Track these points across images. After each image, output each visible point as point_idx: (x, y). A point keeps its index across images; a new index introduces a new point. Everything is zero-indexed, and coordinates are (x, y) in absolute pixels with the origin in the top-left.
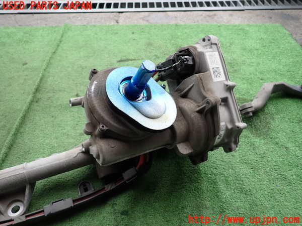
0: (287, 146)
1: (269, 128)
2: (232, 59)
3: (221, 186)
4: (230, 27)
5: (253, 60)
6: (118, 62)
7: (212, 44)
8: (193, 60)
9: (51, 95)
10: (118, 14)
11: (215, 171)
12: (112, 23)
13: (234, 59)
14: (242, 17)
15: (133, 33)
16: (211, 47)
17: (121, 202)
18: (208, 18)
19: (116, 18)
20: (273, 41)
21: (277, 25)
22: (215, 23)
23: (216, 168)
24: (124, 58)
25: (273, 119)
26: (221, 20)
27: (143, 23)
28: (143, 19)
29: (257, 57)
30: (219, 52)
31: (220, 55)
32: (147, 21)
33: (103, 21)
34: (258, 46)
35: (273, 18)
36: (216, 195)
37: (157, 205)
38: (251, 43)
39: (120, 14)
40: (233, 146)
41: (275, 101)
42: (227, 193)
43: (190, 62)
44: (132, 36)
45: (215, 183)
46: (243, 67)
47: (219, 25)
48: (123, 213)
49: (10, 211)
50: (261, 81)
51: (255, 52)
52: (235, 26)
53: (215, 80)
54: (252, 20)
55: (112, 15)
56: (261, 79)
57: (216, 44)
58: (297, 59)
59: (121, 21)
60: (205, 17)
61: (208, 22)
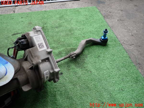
0: (91, 71)
1: (84, 62)
2: (71, 28)
4: (72, 10)
5: (81, 27)
6: (12, 35)
7: (37, 31)
8: (27, 41)
10: (15, 7)
12: (11, 13)
13: (72, 28)
14: (78, 4)
15: (22, 18)
16: (37, 33)
18: (62, 6)
19: (14, 10)
20: (92, 16)
21: (95, 7)
22: (65, 9)
23: (56, 88)
24: (16, 33)
25: (87, 57)
26: (68, 6)
27: (28, 11)
28: (28, 9)
29: (83, 25)
30: (42, 35)
31: (42, 36)
32: (30, 10)
33: (6, 12)
34: (84, 19)
35: (93, 3)
38: (81, 18)
39: (16, 7)
40: (56, 80)
41: (88, 48)
43: (25, 43)
44: (21, 20)
46: (76, 31)
47: (67, 9)
50: (83, 38)
51: (83, 22)
52: (75, 9)
53: (40, 50)
54: (83, 5)
55: (11, 8)
56: (84, 37)
57: (40, 31)
58: (101, 24)
59: (16, 11)
60: (60, 5)
61: (62, 8)
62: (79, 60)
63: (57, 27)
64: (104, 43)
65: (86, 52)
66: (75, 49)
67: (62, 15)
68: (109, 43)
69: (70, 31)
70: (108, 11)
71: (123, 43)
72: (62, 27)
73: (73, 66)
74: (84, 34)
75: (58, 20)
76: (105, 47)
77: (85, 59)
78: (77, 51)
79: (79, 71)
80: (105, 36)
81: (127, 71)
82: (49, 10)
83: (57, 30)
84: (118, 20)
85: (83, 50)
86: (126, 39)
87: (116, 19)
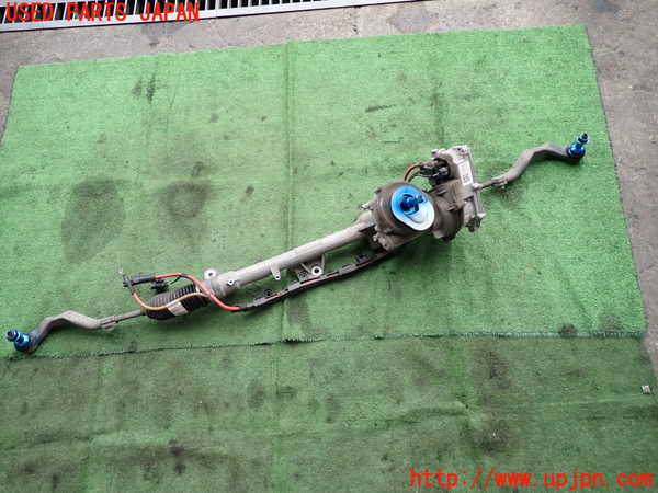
1: (521, 198)
2: (501, 102)
3: (466, 253)
4: (512, 36)
6: (367, 111)
7: (465, 155)
8: (449, 170)
9: (306, 162)
10: (354, 9)
11: (462, 241)
12: (350, 34)
13: (504, 103)
15: (380, 56)
17: (389, 265)
19: (353, 22)
25: (527, 188)
26: (502, 17)
28: (390, 21)
30: (470, 161)
32: (397, 26)
33: (336, 28)
34: (541, 76)
36: (461, 259)
37: (416, 267)
39: (357, 9)
40: (475, 228)
42: (469, 258)
44: (378, 62)
45: (462, 251)
47: (496, 31)
48: (391, 273)
49: (313, 272)
53: (464, 184)
55: (346, 14)
59: (360, 28)
61: (482, 24)
62: (511, 192)
63: (467, 98)
64: (573, 159)
65: (529, 175)
66: (505, 166)
67: (482, 55)
68: (586, 159)
69: (499, 112)
70: (618, 50)
71: (621, 162)
72: (480, 99)
73: (496, 203)
74: (530, 125)
75: (472, 74)
76: (573, 169)
77: (522, 192)
78: (510, 174)
79: (508, 215)
80: (578, 146)
81: (603, 228)
82: (446, 30)
83: (467, 105)
84: (635, 87)
85: (523, 172)
86: (633, 151)
87: (631, 84)
